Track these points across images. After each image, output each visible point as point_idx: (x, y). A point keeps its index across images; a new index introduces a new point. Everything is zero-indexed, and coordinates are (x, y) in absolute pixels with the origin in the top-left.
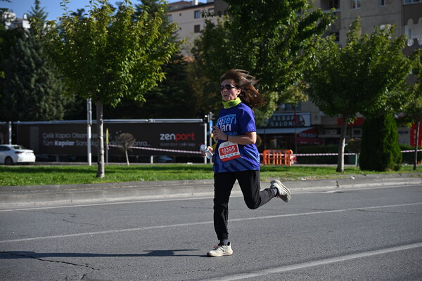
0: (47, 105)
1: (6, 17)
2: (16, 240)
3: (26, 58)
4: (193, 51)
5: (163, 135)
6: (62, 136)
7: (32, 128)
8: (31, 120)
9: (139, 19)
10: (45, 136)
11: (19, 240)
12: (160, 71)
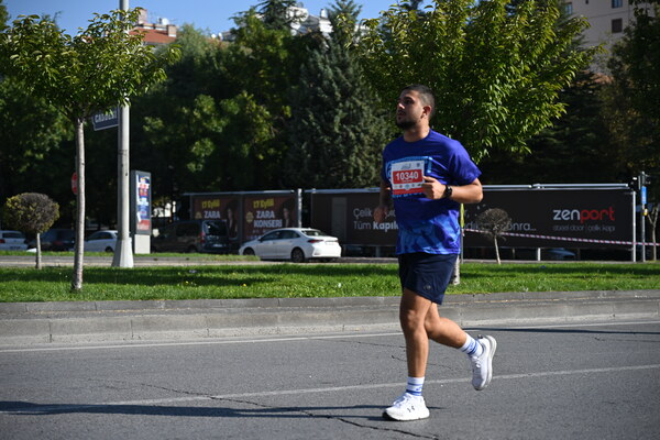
0: (360, 162)
1: (292, 14)
2: (315, 390)
3: (325, 83)
4: (612, 64)
5: (559, 212)
7: (335, 200)
8: (334, 188)
9: (520, 12)
10: (357, 213)
11: (320, 390)
12: (556, 101)
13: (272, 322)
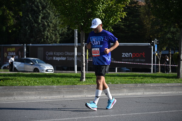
0: (49, 34)
6: (58, 54)
7: (39, 49)
8: (39, 44)
10: (47, 53)
12: (123, 11)
13: (12, 95)
